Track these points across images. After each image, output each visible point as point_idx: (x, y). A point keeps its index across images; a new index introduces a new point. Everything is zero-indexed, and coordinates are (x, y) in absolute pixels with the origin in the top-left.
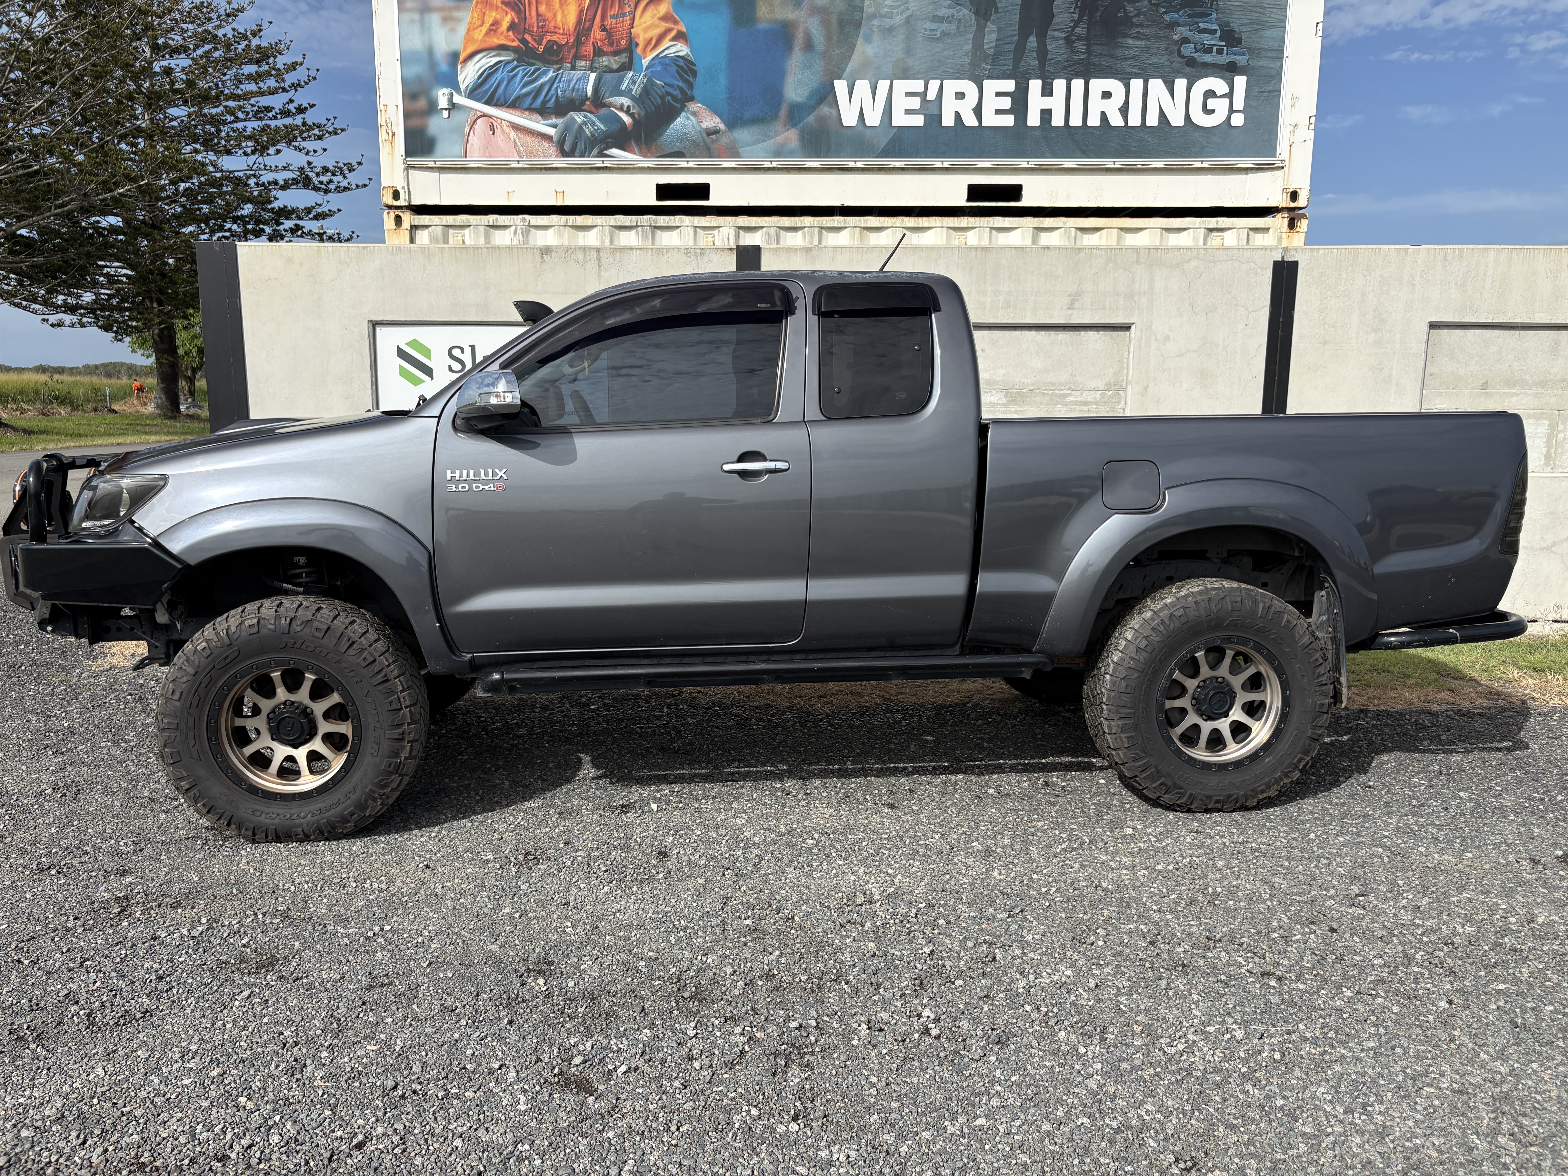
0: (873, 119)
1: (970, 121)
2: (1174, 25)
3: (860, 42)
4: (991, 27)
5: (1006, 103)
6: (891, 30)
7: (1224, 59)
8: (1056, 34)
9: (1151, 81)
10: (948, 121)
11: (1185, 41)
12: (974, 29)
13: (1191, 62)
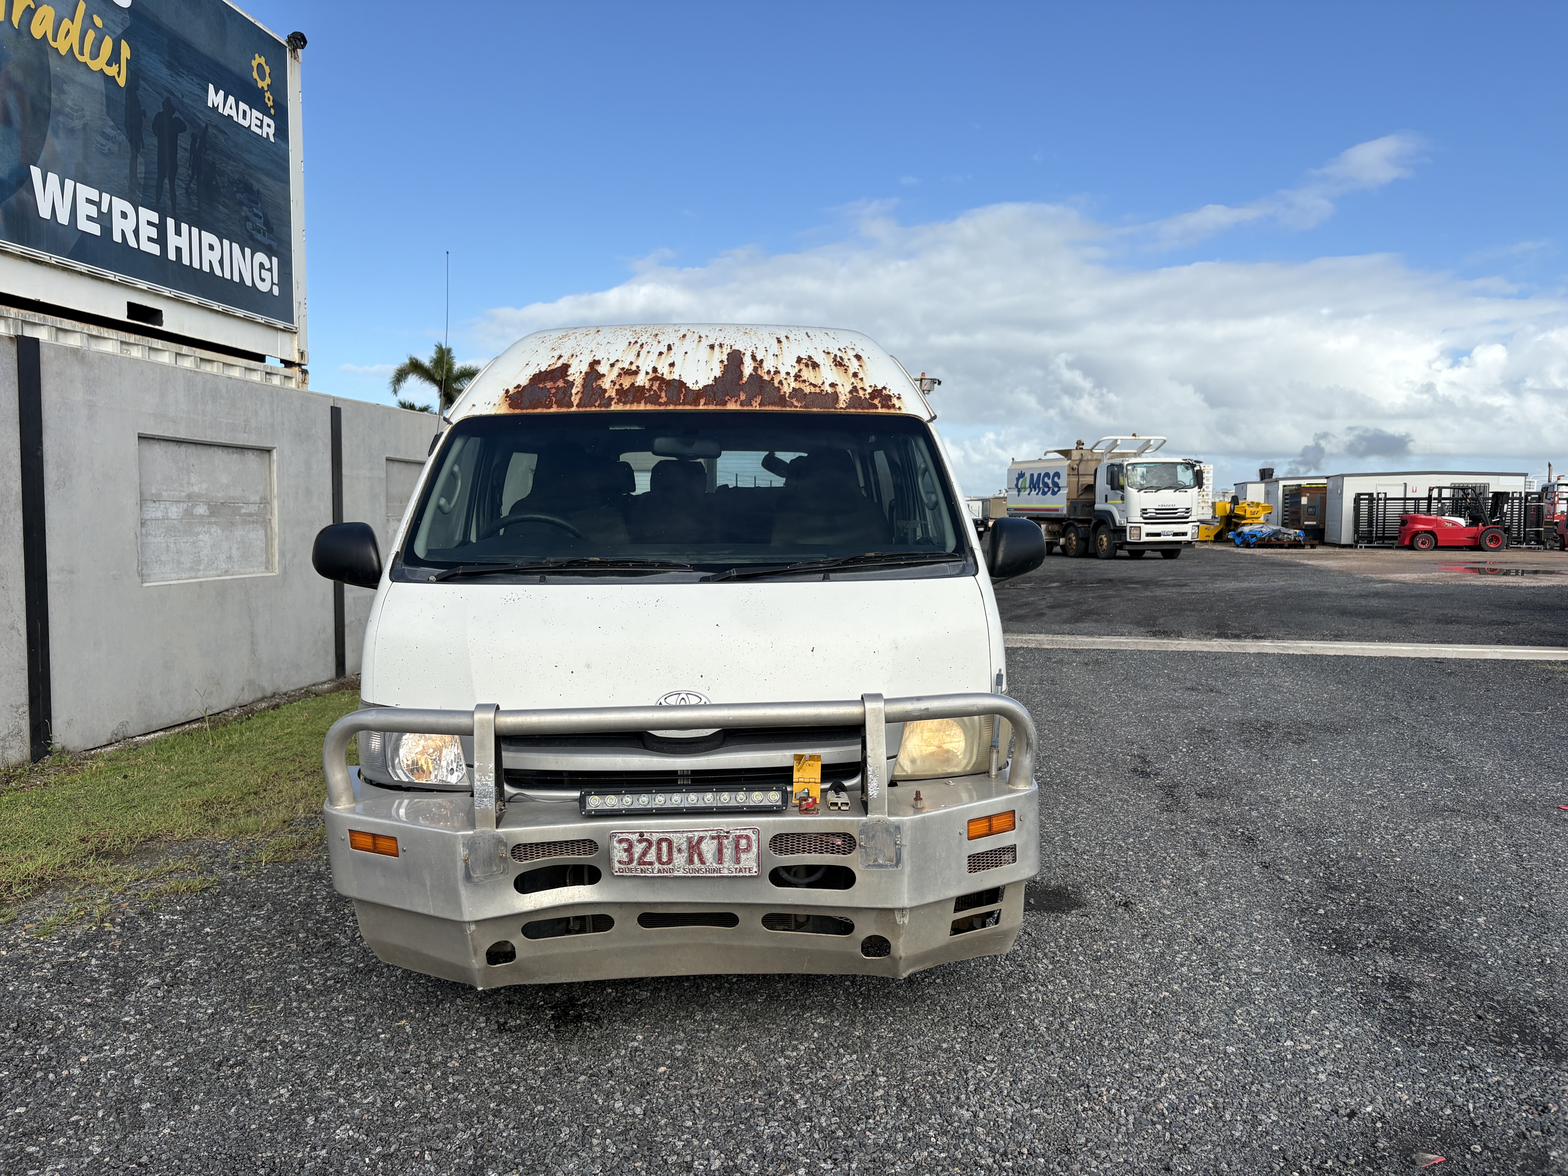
0: (63, 218)
1: (132, 243)
2: (241, 203)
3: (49, 133)
4: (140, 159)
5: (153, 233)
6: (72, 131)
7: (266, 240)
8: (180, 182)
9: (233, 244)
10: (117, 238)
11: (247, 219)
12: (130, 155)
13: (252, 237)
